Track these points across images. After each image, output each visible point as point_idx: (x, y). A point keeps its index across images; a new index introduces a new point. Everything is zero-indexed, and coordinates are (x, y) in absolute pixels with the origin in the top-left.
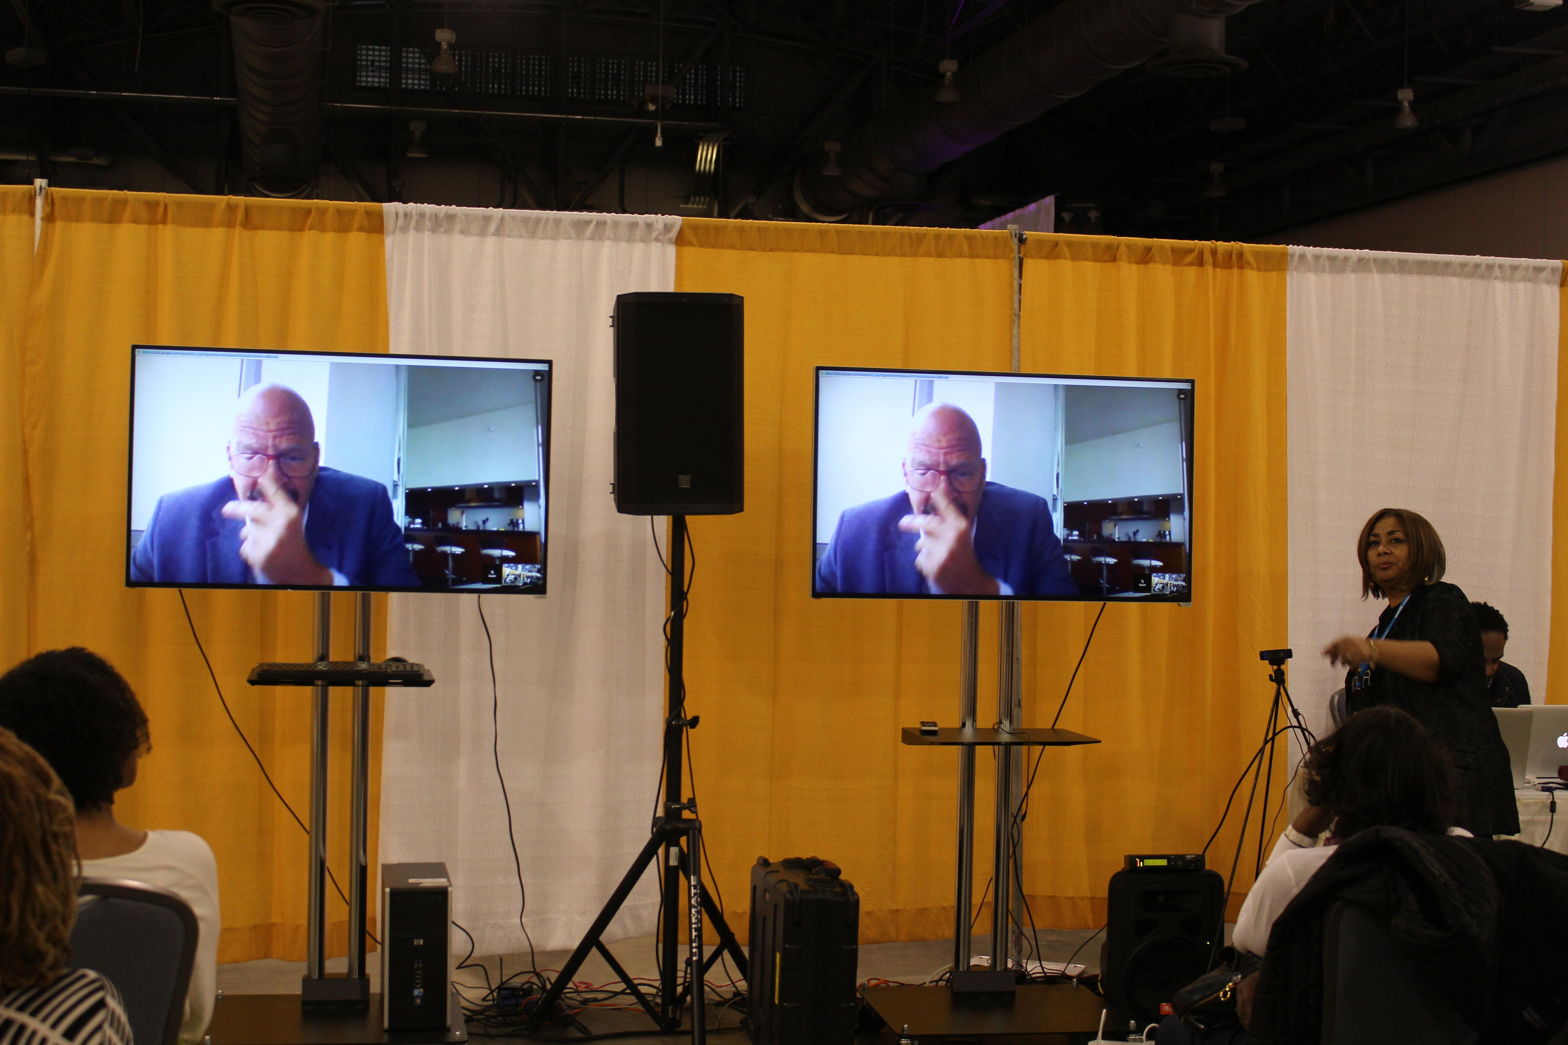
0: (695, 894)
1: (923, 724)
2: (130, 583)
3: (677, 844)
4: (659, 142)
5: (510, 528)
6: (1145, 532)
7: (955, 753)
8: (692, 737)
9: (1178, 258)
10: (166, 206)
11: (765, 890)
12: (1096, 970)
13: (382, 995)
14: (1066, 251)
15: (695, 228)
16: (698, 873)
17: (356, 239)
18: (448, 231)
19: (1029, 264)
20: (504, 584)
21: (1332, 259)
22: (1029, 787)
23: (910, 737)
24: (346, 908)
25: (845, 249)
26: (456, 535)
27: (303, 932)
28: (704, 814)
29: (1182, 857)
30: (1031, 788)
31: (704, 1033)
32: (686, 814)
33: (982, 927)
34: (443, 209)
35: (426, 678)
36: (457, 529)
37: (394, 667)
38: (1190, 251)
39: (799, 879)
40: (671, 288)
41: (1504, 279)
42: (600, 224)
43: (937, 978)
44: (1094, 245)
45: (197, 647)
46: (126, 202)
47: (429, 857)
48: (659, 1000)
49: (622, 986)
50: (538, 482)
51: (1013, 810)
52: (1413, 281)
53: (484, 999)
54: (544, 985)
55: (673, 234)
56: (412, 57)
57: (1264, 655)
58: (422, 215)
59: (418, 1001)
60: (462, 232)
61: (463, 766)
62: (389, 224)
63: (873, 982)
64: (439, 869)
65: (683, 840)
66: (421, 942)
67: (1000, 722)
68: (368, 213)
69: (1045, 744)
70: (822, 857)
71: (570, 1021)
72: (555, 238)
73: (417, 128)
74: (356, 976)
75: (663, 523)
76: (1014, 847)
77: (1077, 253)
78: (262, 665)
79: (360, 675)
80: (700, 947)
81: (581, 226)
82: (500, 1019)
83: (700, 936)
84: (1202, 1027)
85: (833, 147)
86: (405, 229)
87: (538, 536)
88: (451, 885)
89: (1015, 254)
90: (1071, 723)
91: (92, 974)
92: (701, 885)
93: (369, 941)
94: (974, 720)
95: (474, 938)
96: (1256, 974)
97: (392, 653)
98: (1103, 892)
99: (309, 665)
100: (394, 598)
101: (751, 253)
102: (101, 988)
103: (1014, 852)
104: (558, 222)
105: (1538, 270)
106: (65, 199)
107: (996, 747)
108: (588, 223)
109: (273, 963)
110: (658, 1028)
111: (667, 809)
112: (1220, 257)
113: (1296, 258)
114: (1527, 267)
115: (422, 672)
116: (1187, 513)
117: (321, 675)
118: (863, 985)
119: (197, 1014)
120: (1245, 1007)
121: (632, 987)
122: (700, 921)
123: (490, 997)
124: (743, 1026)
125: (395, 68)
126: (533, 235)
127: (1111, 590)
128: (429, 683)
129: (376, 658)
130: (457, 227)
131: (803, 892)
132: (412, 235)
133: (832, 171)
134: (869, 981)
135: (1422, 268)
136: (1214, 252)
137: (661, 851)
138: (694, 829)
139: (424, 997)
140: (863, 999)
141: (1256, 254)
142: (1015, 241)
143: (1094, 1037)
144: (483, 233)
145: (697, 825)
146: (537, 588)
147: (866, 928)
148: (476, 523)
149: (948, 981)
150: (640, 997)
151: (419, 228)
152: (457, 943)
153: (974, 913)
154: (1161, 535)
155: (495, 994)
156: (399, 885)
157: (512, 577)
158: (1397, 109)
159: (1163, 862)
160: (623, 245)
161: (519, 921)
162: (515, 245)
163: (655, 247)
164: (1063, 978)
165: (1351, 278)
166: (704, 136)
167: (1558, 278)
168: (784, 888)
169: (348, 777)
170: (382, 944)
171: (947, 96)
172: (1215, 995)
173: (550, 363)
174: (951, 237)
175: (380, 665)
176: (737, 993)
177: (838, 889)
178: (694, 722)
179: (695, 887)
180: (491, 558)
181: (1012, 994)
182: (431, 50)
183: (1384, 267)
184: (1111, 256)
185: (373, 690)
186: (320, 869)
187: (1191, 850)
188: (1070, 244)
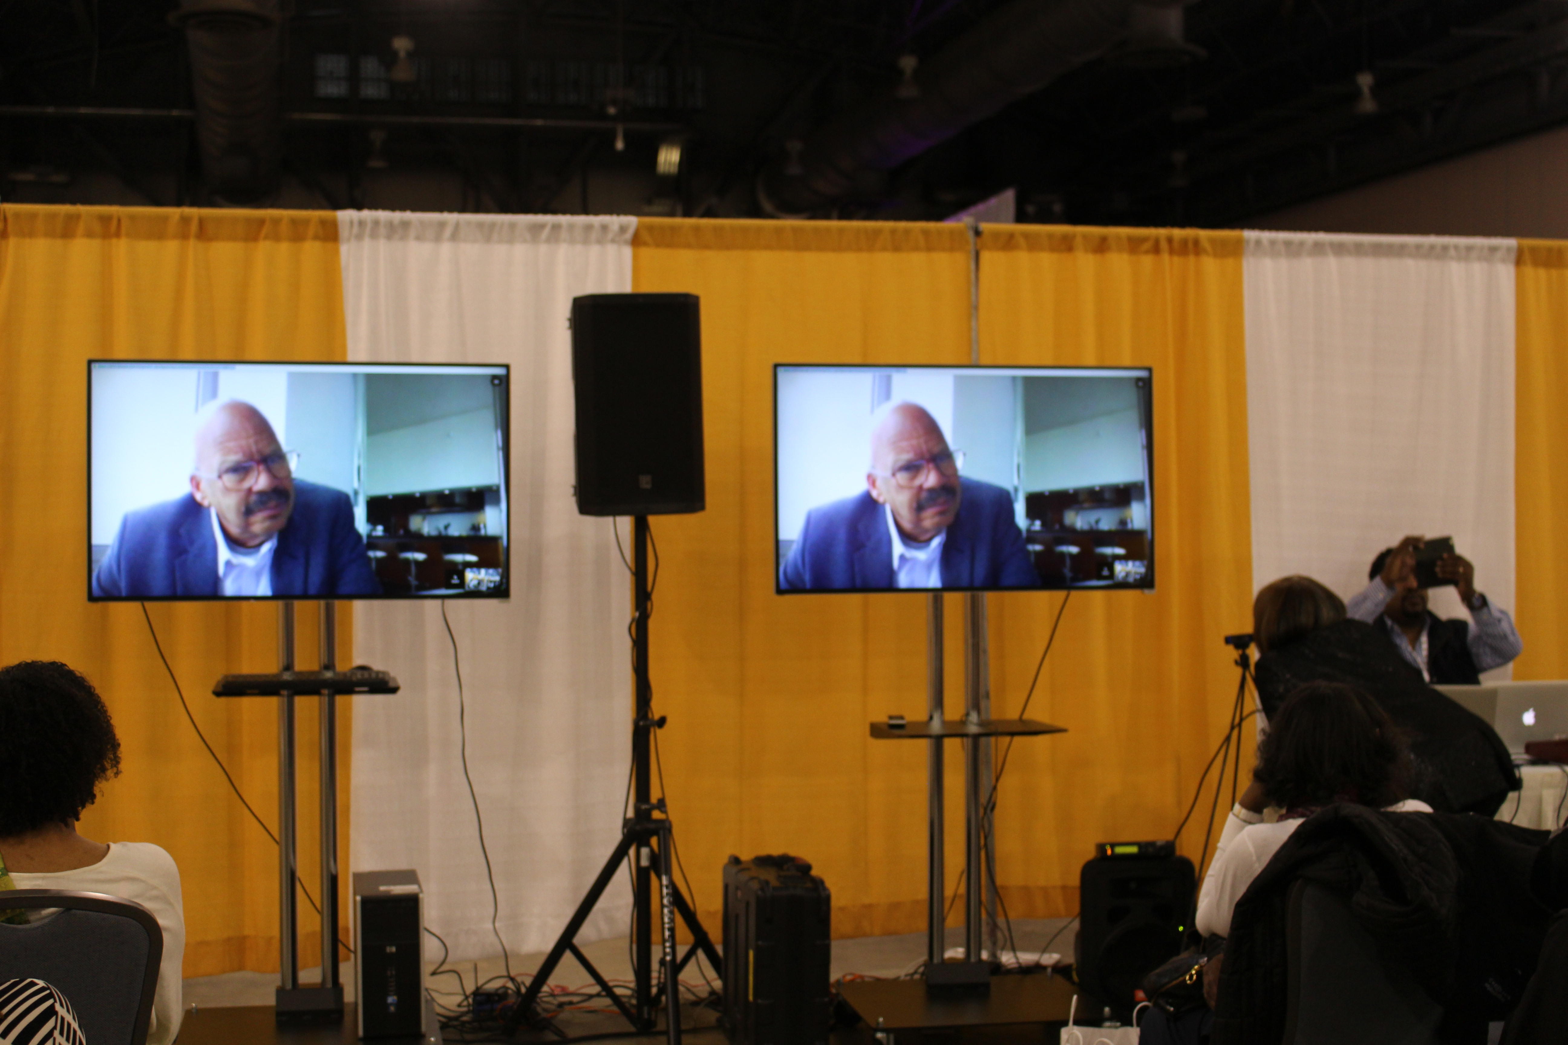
0: (667, 894)
1: (891, 718)
2: (92, 598)
3: (648, 844)
4: (620, 145)
5: (472, 533)
6: (1107, 521)
7: (923, 746)
8: (659, 738)
9: (1134, 246)
10: (119, 220)
11: (737, 888)
12: (1070, 959)
13: (356, 1004)
14: (1022, 242)
15: (650, 229)
16: (669, 872)
17: (311, 249)
18: (403, 238)
19: (986, 257)
20: (467, 588)
21: (1288, 244)
22: (997, 779)
23: (879, 731)
24: (318, 918)
25: (801, 244)
26: (419, 541)
27: (276, 944)
28: (675, 814)
29: (1152, 844)
30: (1001, 780)
31: (679, 1032)
32: (656, 815)
33: (954, 920)
34: (397, 216)
35: (392, 684)
36: (419, 536)
37: (359, 675)
38: (1144, 240)
39: (770, 876)
40: (627, 288)
41: (1459, 259)
42: (556, 227)
43: (911, 971)
44: (1050, 236)
45: (161, 661)
46: (78, 217)
47: (400, 864)
48: (634, 1001)
49: (597, 989)
50: (498, 487)
51: (983, 799)
52: (1369, 264)
53: (459, 1005)
54: (519, 989)
55: (629, 235)
56: (370, 66)
57: (1229, 640)
58: (376, 223)
59: (392, 1009)
60: (418, 238)
61: (432, 773)
62: (344, 232)
63: (849, 978)
64: (410, 876)
65: (654, 841)
66: (394, 949)
67: (967, 714)
68: (323, 222)
69: (1013, 734)
70: (792, 853)
71: (547, 1024)
72: (511, 241)
73: (377, 137)
74: (329, 985)
75: (625, 524)
76: (986, 838)
77: (1033, 244)
78: (226, 677)
79: (326, 684)
80: (673, 947)
81: (536, 229)
82: (475, 1024)
83: (673, 936)
84: (1172, 1009)
85: (795, 146)
86: (359, 237)
87: (500, 541)
88: (422, 891)
89: (971, 247)
90: (1038, 713)
91: (41, 983)
92: (673, 885)
93: (341, 949)
94: (942, 713)
95: (448, 945)
96: (1221, 956)
97: (358, 661)
98: (1075, 880)
99: (275, 676)
100: (359, 606)
101: (708, 253)
102: (50, 996)
103: (986, 845)
104: (512, 226)
105: (1493, 249)
106: (17, 215)
107: (965, 740)
108: (542, 226)
109: (247, 975)
110: (632, 1029)
111: (637, 810)
112: (1176, 245)
113: (1252, 245)
114: (1482, 248)
115: (387, 678)
116: (1148, 501)
117: (286, 685)
118: (838, 982)
119: (163, 1026)
120: (1210, 989)
121: (607, 989)
122: (672, 920)
123: (465, 1003)
124: (719, 1025)
125: (354, 78)
126: (488, 239)
127: (1075, 579)
128: (394, 690)
129: (341, 667)
130: (412, 233)
131: (774, 888)
132: (367, 243)
133: (794, 170)
134: (844, 977)
135: (1378, 251)
136: (1170, 240)
137: (632, 852)
138: (664, 830)
139: (398, 1005)
140: (837, 994)
141: (1213, 241)
142: (971, 235)
143: (1065, 1023)
144: (438, 239)
145: (667, 825)
146: (501, 591)
147: (838, 922)
148: (438, 529)
149: (923, 974)
150: (616, 999)
151: (374, 235)
152: (430, 949)
153: (947, 905)
154: (1123, 522)
155: (470, 1000)
156: (370, 892)
157: (475, 582)
158: (1355, 95)
159: (1134, 850)
160: (579, 248)
161: (490, 926)
162: (471, 250)
163: (611, 250)
164: (1037, 968)
165: (1307, 263)
166: (665, 139)
167: (1513, 256)
168: (755, 885)
169: (317, 786)
170: (355, 952)
171: (908, 91)
172: (1181, 979)
173: (507, 367)
174: (907, 232)
175: (345, 674)
176: (713, 992)
177: (809, 885)
178: (662, 722)
179: (667, 887)
180: (454, 564)
181: (987, 986)
182: (389, 58)
183: (1340, 250)
184: (1067, 245)
185: (339, 699)
186: (291, 879)
187: (1160, 835)
188: (1026, 236)
